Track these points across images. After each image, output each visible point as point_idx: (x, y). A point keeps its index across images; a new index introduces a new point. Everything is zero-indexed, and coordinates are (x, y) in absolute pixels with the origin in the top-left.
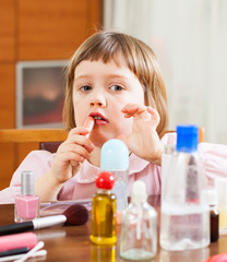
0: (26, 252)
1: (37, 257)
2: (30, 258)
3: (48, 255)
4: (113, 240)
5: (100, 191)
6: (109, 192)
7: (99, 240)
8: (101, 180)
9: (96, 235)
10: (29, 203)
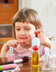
0: (14, 69)
1: (18, 70)
2: (15, 71)
3: (20, 70)
4: (38, 66)
5: (34, 51)
6: (37, 51)
7: (34, 66)
8: (35, 48)
9: (33, 64)
10: (12, 56)
